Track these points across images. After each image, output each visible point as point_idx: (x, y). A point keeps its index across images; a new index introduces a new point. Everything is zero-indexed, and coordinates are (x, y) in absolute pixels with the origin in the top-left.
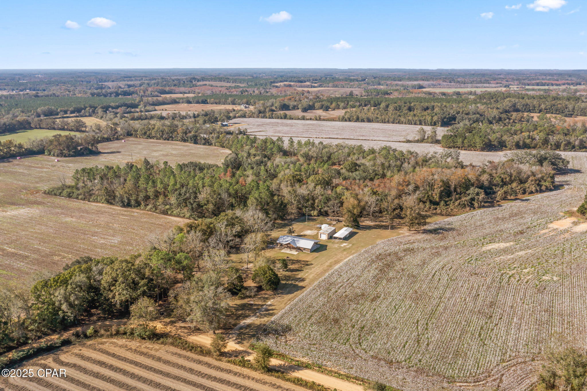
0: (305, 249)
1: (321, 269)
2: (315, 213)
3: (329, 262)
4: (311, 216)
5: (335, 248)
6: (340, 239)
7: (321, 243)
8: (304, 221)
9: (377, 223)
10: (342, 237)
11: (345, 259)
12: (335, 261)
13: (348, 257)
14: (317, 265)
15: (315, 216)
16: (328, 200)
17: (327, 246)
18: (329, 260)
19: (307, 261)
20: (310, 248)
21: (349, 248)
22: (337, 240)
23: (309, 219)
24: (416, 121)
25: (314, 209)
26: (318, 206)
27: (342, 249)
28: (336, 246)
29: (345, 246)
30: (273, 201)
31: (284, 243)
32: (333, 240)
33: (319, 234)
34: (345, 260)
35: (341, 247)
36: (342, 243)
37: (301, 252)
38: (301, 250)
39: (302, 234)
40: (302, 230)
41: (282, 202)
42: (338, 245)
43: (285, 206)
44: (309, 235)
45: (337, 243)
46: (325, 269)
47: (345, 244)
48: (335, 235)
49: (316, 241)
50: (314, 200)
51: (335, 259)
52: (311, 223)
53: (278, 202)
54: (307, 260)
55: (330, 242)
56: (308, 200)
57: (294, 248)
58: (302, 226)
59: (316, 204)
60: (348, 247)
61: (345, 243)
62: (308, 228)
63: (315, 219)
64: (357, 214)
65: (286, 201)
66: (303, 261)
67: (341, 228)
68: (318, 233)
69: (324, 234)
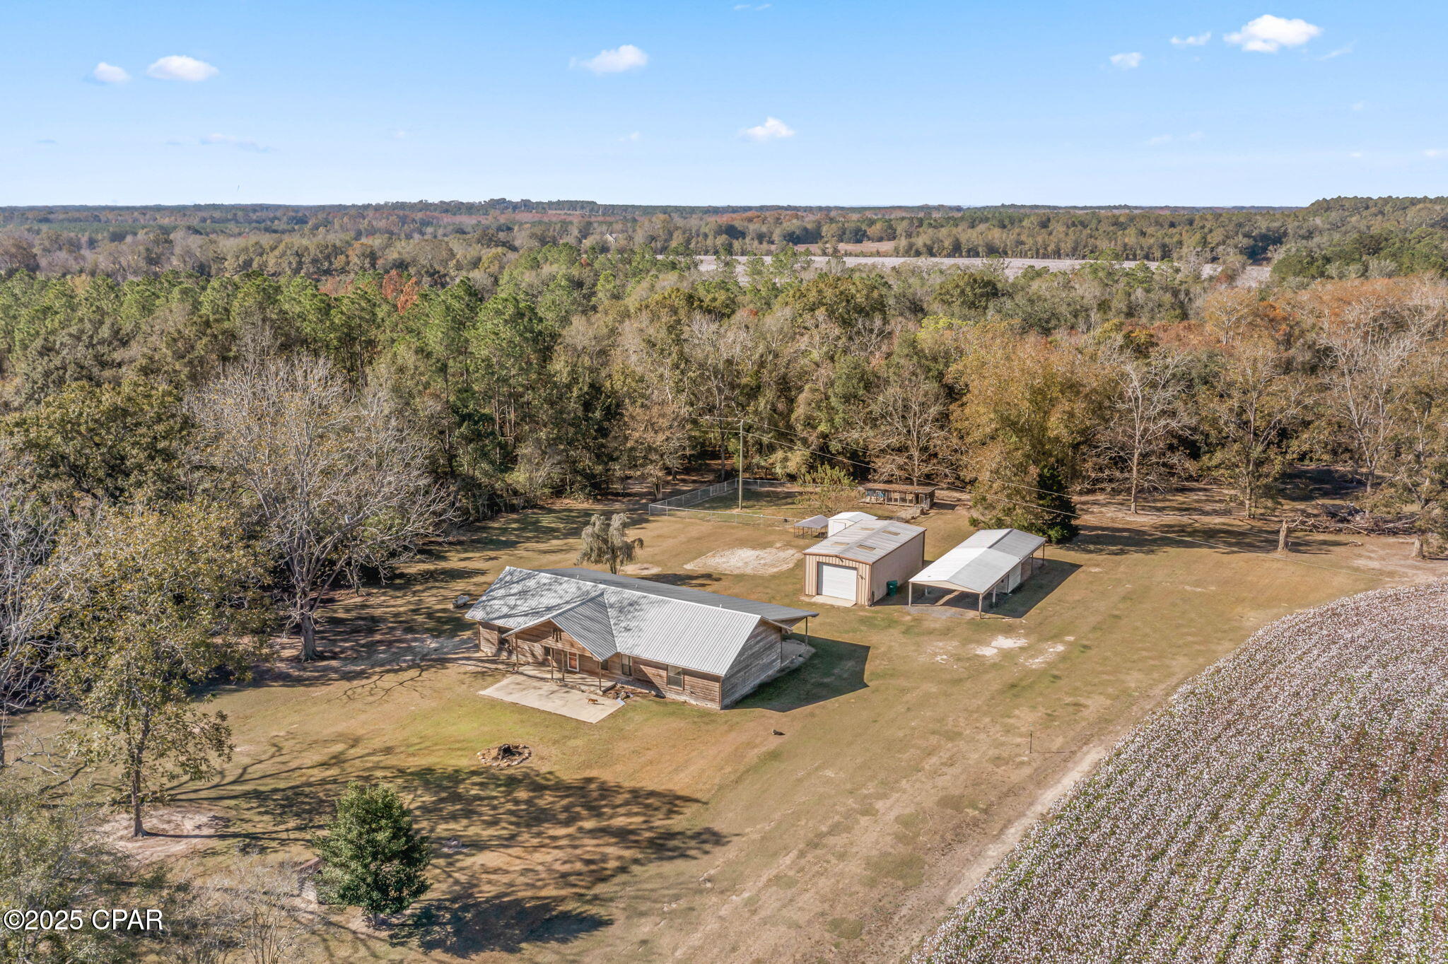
0: (679, 676)
1: (809, 902)
2: (797, 459)
3: (892, 809)
4: (772, 478)
5: (932, 672)
6: (965, 600)
7: (817, 629)
8: (727, 501)
9: (1171, 518)
10: (980, 586)
11: (1041, 779)
12: (951, 803)
13: (1067, 757)
14: (768, 848)
15: (792, 478)
16: (867, 387)
17: (860, 653)
18: (888, 787)
19: (673, 802)
20: (722, 670)
21: (1052, 675)
22: (939, 614)
23: (751, 496)
24: (1150, 248)
25: (786, 436)
26: (810, 423)
27: (994, 683)
28: (940, 652)
29: (1007, 655)
30: (546, 379)
31: (518, 624)
32: (911, 611)
33: (811, 564)
34: (1051, 797)
35: (979, 668)
36: (981, 632)
37: (642, 700)
38: (647, 683)
39: (690, 567)
40: (700, 546)
41: (596, 388)
42: (952, 645)
43: (613, 412)
44: (740, 578)
45: (946, 632)
46: (846, 911)
47: (1005, 643)
48: (924, 577)
49: (776, 614)
50: (787, 389)
51: (951, 781)
52: (766, 514)
53: (569, 387)
54: (679, 783)
55: (891, 623)
56: (754, 392)
57: (589, 667)
58: (705, 528)
59: (800, 411)
60: (1037, 663)
61: (1008, 631)
62: (743, 533)
63: (790, 495)
64: (1066, 438)
65: (617, 384)
66: (637, 795)
67: (954, 539)
68: (800, 564)
69: (841, 562)
